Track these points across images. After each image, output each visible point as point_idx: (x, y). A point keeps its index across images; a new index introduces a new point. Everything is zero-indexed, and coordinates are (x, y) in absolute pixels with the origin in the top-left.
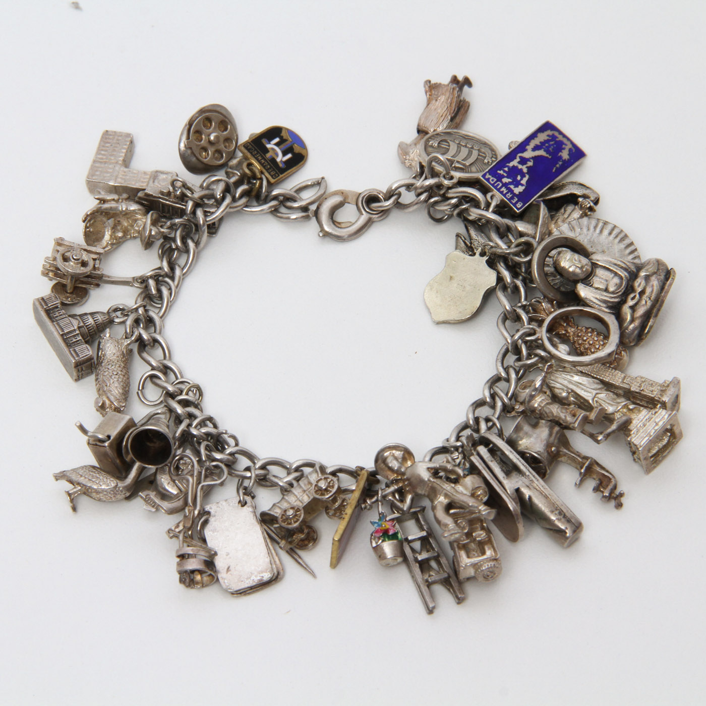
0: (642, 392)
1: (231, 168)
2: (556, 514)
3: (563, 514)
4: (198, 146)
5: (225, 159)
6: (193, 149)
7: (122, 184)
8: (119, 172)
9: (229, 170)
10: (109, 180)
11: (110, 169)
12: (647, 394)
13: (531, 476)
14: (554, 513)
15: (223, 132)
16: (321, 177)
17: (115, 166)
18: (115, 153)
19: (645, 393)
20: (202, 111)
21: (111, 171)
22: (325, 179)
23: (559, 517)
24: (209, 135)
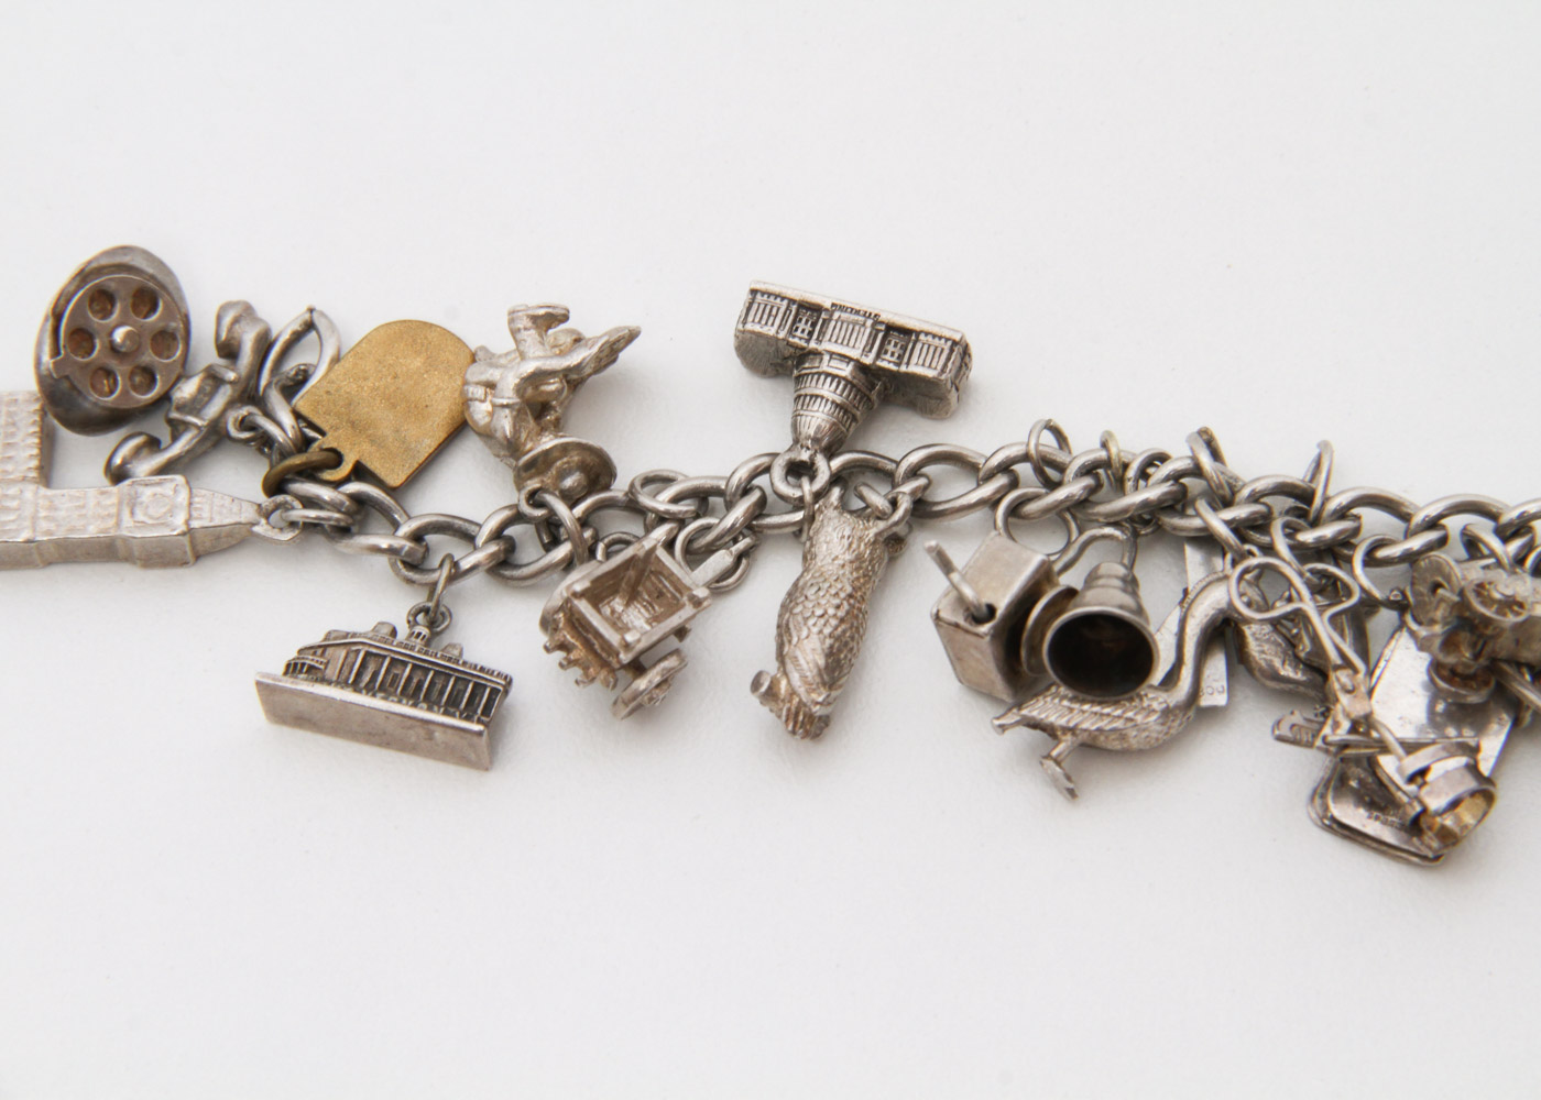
1: (180, 408)
4: (85, 366)
5: (162, 386)
6: (72, 377)
7: (52, 534)
8: (37, 505)
9: (175, 415)
10: (18, 531)
11: (13, 498)
15: (145, 317)
16: (305, 308)
17: (21, 491)
18: (11, 453)
20: (83, 276)
21: (14, 504)
22: (318, 308)
24: (111, 334)
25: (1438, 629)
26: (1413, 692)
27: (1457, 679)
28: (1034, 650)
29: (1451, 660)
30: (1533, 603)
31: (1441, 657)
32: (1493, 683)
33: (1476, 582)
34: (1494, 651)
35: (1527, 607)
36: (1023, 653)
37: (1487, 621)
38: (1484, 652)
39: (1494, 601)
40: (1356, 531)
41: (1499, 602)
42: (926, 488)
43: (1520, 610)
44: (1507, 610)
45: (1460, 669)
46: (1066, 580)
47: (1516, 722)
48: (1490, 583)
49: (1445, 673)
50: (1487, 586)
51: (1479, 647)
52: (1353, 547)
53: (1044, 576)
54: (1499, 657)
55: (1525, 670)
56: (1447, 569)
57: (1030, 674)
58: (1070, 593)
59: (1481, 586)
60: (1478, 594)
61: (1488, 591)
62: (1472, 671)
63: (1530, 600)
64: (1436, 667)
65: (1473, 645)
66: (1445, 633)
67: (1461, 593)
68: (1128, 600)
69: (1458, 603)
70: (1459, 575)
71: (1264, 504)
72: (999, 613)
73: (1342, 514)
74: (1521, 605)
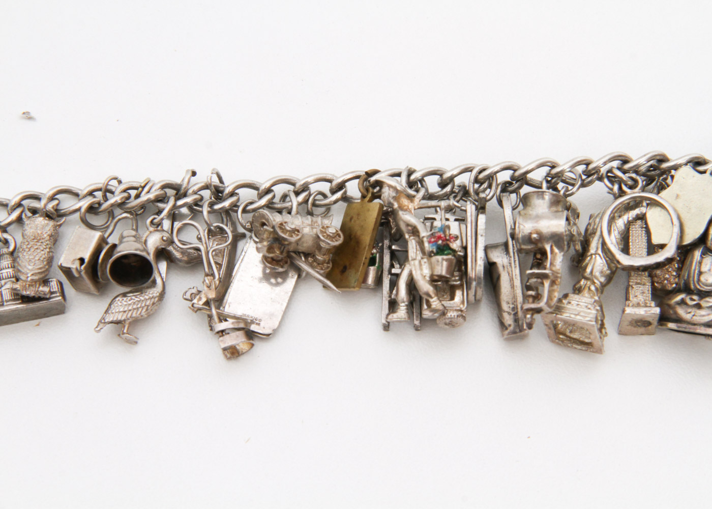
0: (630, 288)
2: (509, 307)
3: (516, 311)
12: (630, 294)
13: (512, 259)
14: (509, 305)
19: (630, 291)
23: (511, 311)
25: (265, 243)
26: (256, 266)
27: (274, 262)
28: (104, 273)
29: (271, 255)
30: (302, 228)
31: (268, 255)
32: (289, 262)
33: (279, 223)
34: (288, 249)
35: (300, 231)
36: (99, 274)
37: (285, 239)
38: (285, 250)
39: (288, 231)
40: (238, 200)
41: (289, 231)
42: (58, 205)
43: (298, 233)
44: (293, 234)
45: (275, 258)
46: (112, 240)
47: (299, 276)
48: (285, 223)
49: (269, 260)
50: (284, 224)
51: (282, 249)
52: (238, 207)
53: (103, 241)
54: (290, 250)
55: (302, 255)
56: (267, 217)
57: (103, 282)
58: (114, 246)
59: (281, 224)
60: (281, 228)
61: (284, 226)
62: (280, 258)
63: (301, 226)
64: (265, 258)
65: (280, 248)
66: (268, 245)
67: (273, 227)
68: (139, 246)
69: (272, 232)
70: (272, 219)
71: (199, 195)
72: (86, 261)
73: (232, 194)
74: (298, 231)
